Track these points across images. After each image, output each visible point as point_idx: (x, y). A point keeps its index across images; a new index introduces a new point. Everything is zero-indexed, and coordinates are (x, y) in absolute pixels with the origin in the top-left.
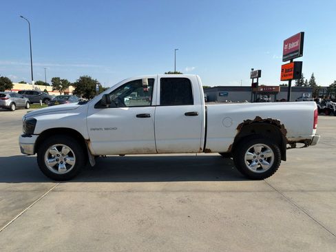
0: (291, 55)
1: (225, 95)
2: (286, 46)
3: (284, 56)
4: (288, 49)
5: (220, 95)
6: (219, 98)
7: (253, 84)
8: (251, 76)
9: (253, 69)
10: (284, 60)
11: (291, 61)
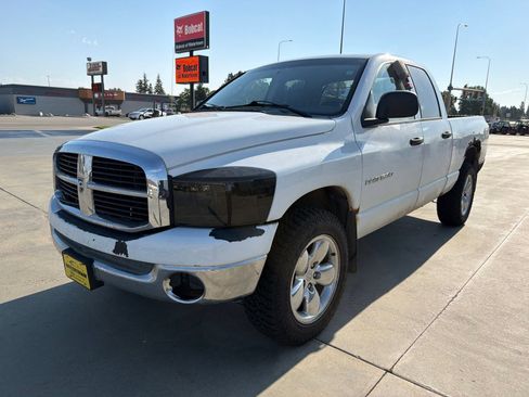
0: (191, 44)
1: (29, 102)
2: (180, 28)
3: (176, 44)
4: (183, 34)
5: (19, 102)
6: (17, 107)
7: (93, 85)
8: (89, 70)
9: (89, 59)
10: (177, 51)
11: (191, 55)
